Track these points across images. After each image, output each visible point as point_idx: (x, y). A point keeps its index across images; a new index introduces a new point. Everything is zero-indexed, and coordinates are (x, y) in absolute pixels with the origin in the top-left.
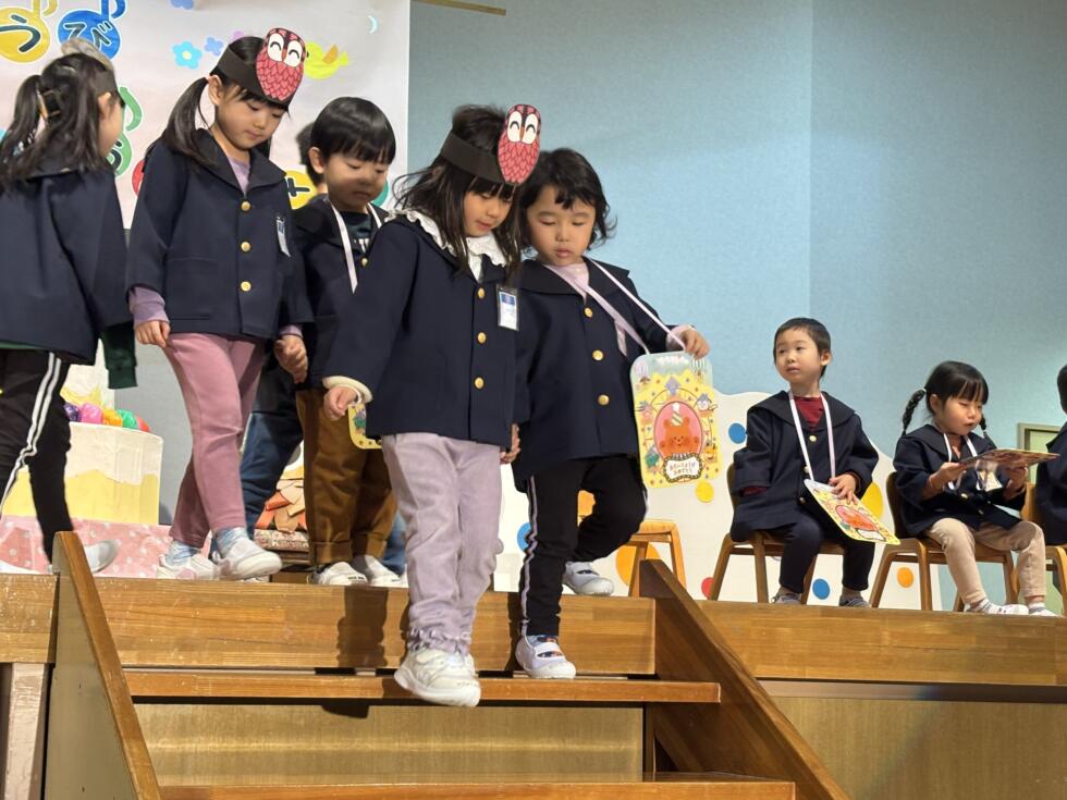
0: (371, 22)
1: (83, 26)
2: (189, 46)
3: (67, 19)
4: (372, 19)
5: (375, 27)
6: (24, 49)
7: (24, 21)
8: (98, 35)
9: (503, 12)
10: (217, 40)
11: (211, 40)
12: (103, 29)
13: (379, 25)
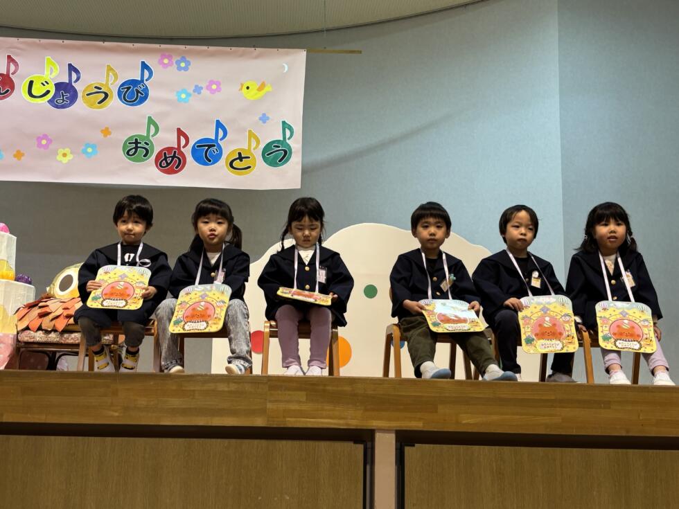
0: (284, 67)
1: (130, 88)
2: (184, 91)
3: (121, 86)
4: (284, 64)
5: (286, 69)
6: (99, 103)
7: (100, 89)
8: (138, 92)
9: (360, 52)
10: (199, 86)
11: (196, 86)
12: (140, 88)
13: (289, 68)
